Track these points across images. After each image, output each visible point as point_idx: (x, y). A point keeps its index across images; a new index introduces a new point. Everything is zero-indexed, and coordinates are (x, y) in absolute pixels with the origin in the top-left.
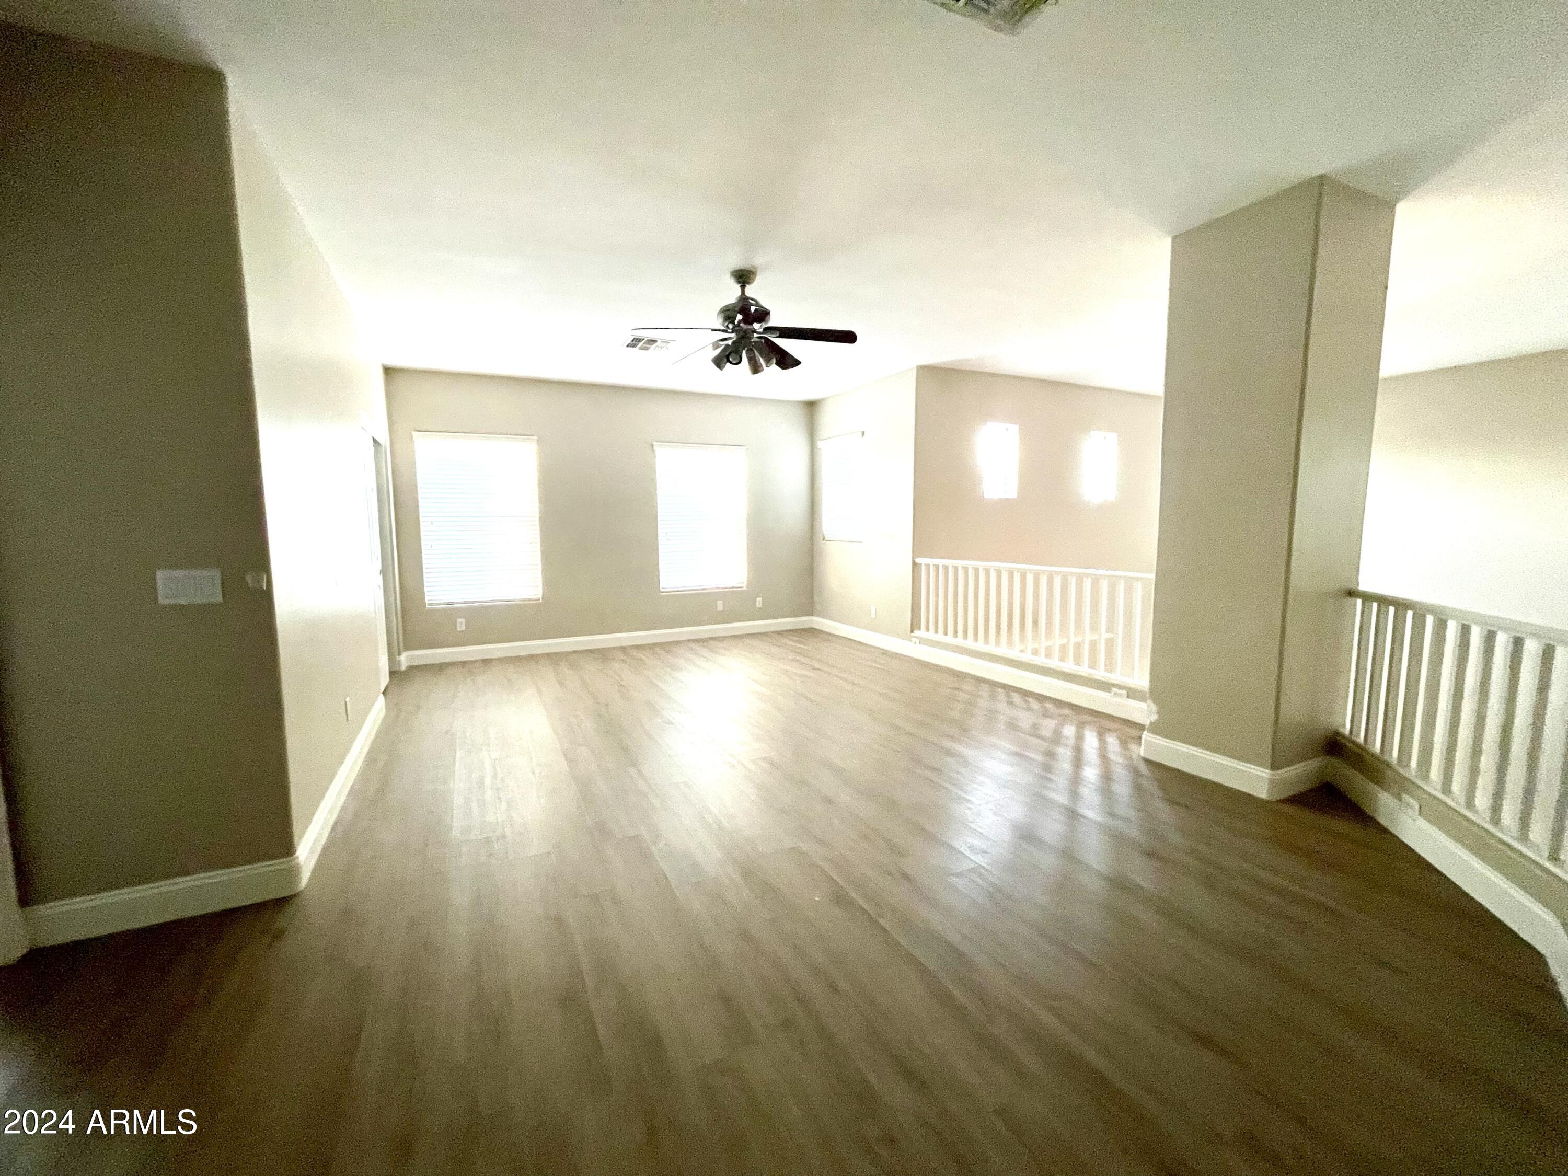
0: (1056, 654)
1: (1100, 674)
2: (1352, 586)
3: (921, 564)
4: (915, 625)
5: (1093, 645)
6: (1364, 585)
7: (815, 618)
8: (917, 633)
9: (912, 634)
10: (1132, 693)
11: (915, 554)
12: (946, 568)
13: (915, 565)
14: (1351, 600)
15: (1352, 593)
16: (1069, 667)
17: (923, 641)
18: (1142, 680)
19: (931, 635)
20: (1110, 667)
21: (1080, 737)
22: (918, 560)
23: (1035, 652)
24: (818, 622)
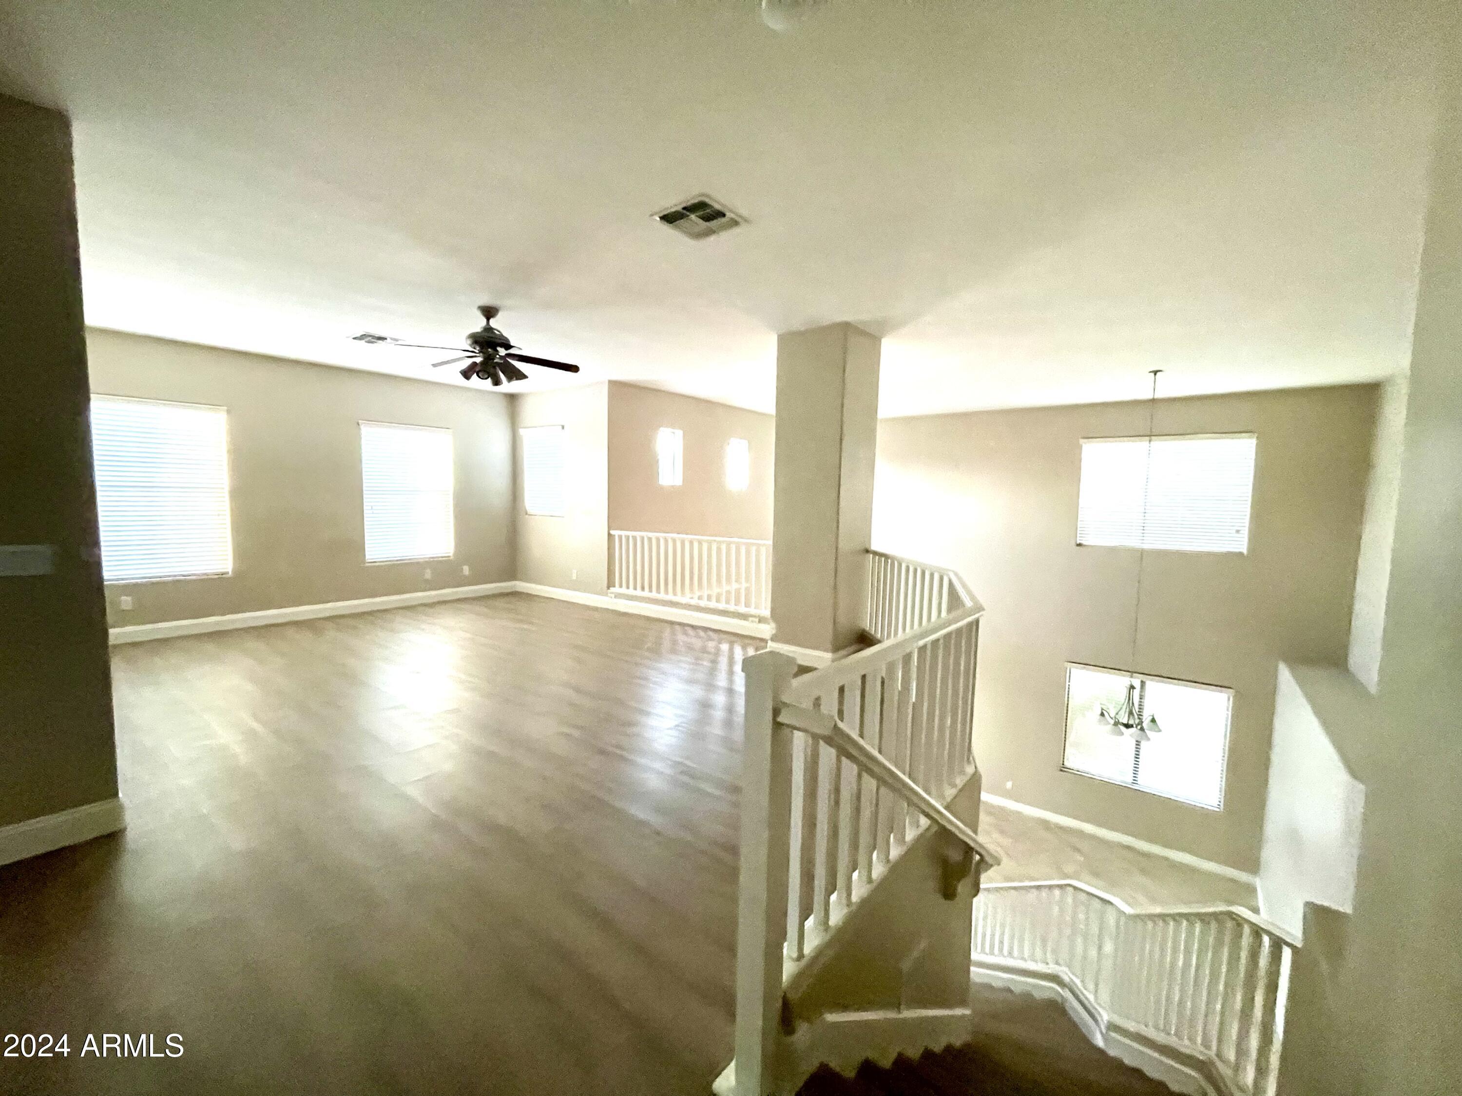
0: (714, 599)
1: (742, 609)
2: (867, 546)
3: (614, 535)
4: (610, 584)
5: (738, 592)
6: (874, 547)
7: (517, 583)
8: (612, 589)
9: (609, 591)
10: (761, 620)
11: (609, 528)
12: (635, 538)
13: (609, 535)
14: (867, 555)
15: (867, 551)
16: (722, 606)
17: (618, 596)
18: (766, 613)
19: (623, 590)
20: (747, 605)
21: (731, 650)
22: (612, 532)
23: (700, 598)
24: (521, 586)
